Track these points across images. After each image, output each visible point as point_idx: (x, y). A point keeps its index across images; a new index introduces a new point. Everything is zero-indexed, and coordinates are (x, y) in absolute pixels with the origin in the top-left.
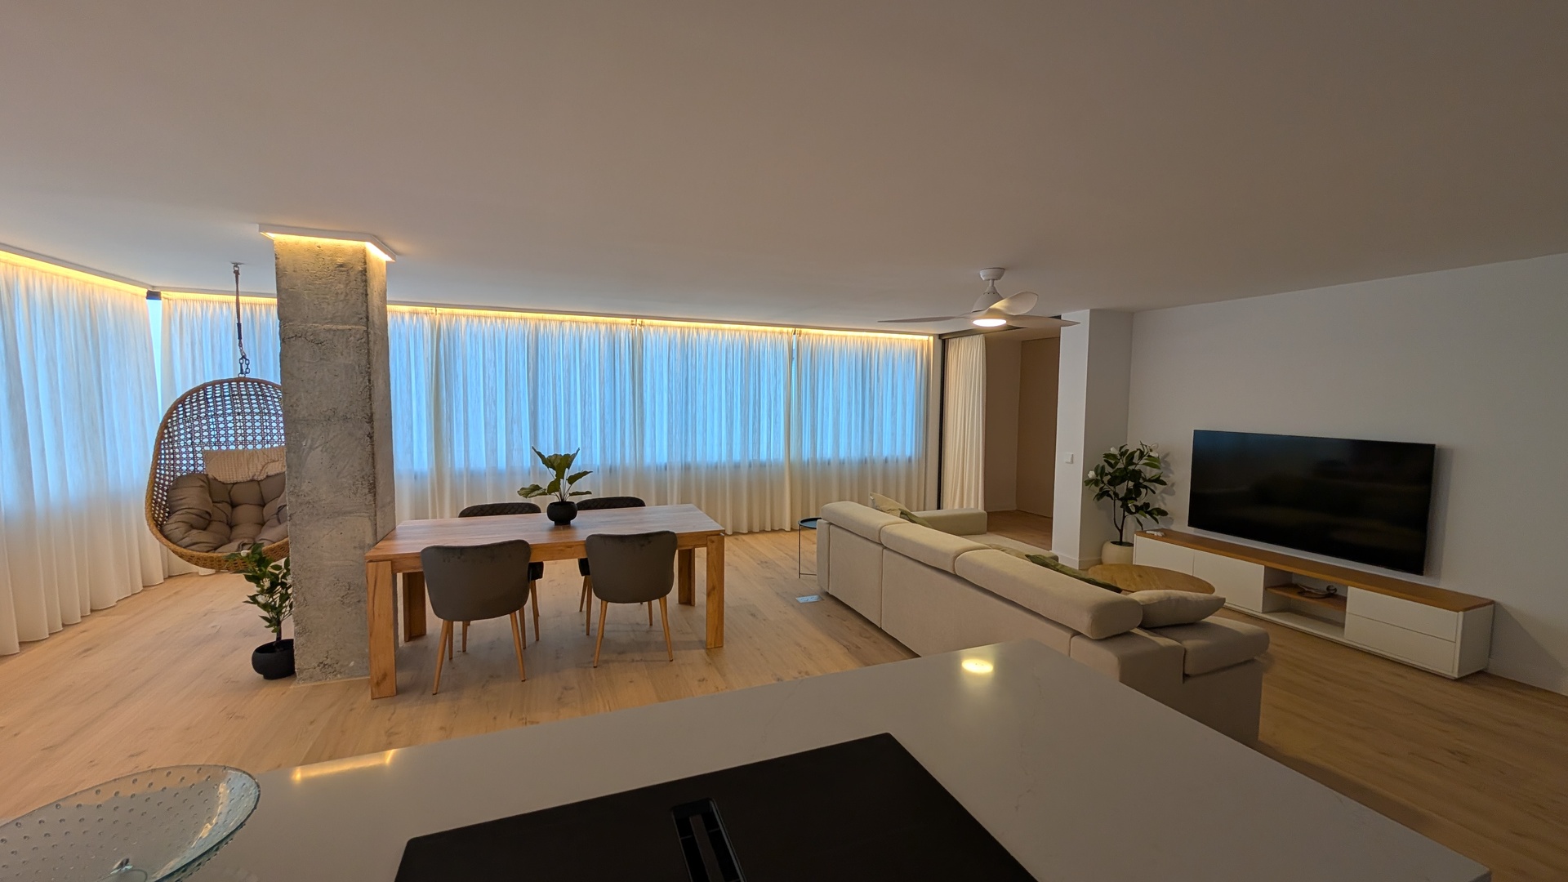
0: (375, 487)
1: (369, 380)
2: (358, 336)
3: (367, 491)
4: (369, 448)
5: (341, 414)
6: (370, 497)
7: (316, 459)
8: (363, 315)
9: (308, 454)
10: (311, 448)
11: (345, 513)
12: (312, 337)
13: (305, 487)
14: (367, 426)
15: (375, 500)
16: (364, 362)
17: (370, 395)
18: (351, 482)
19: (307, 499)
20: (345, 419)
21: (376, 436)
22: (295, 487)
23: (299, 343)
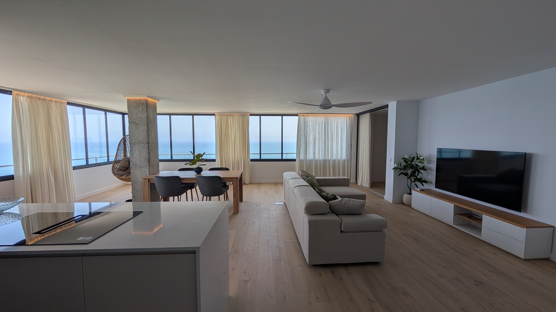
0: (149, 161)
1: (148, 133)
2: (145, 122)
3: (147, 162)
4: (148, 151)
5: (141, 142)
6: (148, 163)
7: (136, 153)
8: (146, 116)
9: (134, 152)
10: (135, 150)
11: (142, 167)
12: (135, 123)
13: (134, 160)
14: (147, 145)
15: (149, 164)
16: (146, 129)
17: (148, 137)
18: (144, 159)
19: (134, 163)
20: (142, 143)
21: (150, 148)
22: (132, 160)
23: (132, 124)
